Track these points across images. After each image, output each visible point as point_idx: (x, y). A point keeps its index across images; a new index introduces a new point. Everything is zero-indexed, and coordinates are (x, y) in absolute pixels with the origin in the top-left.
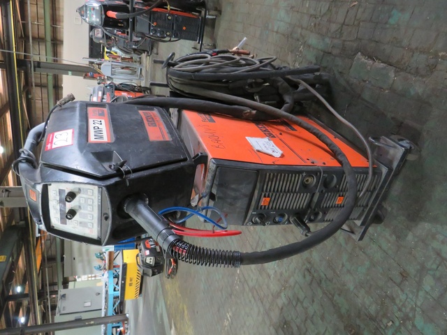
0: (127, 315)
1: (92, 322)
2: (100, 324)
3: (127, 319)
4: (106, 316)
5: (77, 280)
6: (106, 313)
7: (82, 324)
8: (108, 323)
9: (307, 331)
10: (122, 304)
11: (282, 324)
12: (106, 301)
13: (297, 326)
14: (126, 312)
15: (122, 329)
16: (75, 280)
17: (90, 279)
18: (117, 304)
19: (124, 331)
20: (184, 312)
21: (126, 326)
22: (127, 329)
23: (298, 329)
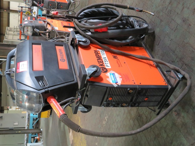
0: (41, 130)
1: (20, 132)
2: (25, 133)
3: (41, 132)
4: (28, 129)
5: (9, 110)
6: (28, 128)
7: (14, 132)
8: (29, 133)
9: (151, 118)
10: (38, 123)
11: (137, 117)
12: (29, 121)
13: (146, 116)
14: (41, 128)
15: (38, 137)
16: (8, 109)
17: (17, 110)
18: (35, 123)
19: (39, 139)
20: (78, 120)
21: (40, 136)
22: (41, 138)
23: (146, 118)
